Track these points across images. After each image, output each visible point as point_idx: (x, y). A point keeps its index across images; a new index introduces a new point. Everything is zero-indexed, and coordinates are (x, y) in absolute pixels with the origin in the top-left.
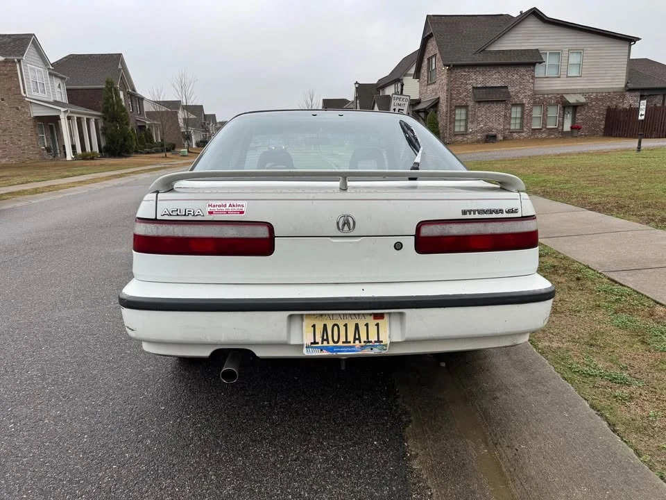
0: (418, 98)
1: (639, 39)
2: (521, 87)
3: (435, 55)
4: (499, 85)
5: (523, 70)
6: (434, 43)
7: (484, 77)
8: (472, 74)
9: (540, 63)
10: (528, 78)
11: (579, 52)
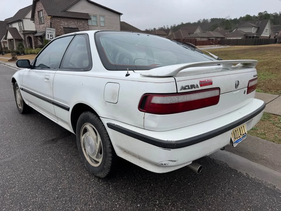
0: (35, 30)
1: (122, 14)
2: (84, 29)
3: (42, 10)
4: (74, 27)
5: (83, 22)
6: (41, 4)
7: (68, 23)
8: (62, 21)
9: (90, 19)
10: (86, 25)
11: (103, 16)
